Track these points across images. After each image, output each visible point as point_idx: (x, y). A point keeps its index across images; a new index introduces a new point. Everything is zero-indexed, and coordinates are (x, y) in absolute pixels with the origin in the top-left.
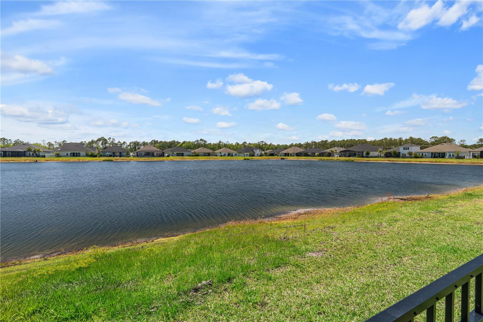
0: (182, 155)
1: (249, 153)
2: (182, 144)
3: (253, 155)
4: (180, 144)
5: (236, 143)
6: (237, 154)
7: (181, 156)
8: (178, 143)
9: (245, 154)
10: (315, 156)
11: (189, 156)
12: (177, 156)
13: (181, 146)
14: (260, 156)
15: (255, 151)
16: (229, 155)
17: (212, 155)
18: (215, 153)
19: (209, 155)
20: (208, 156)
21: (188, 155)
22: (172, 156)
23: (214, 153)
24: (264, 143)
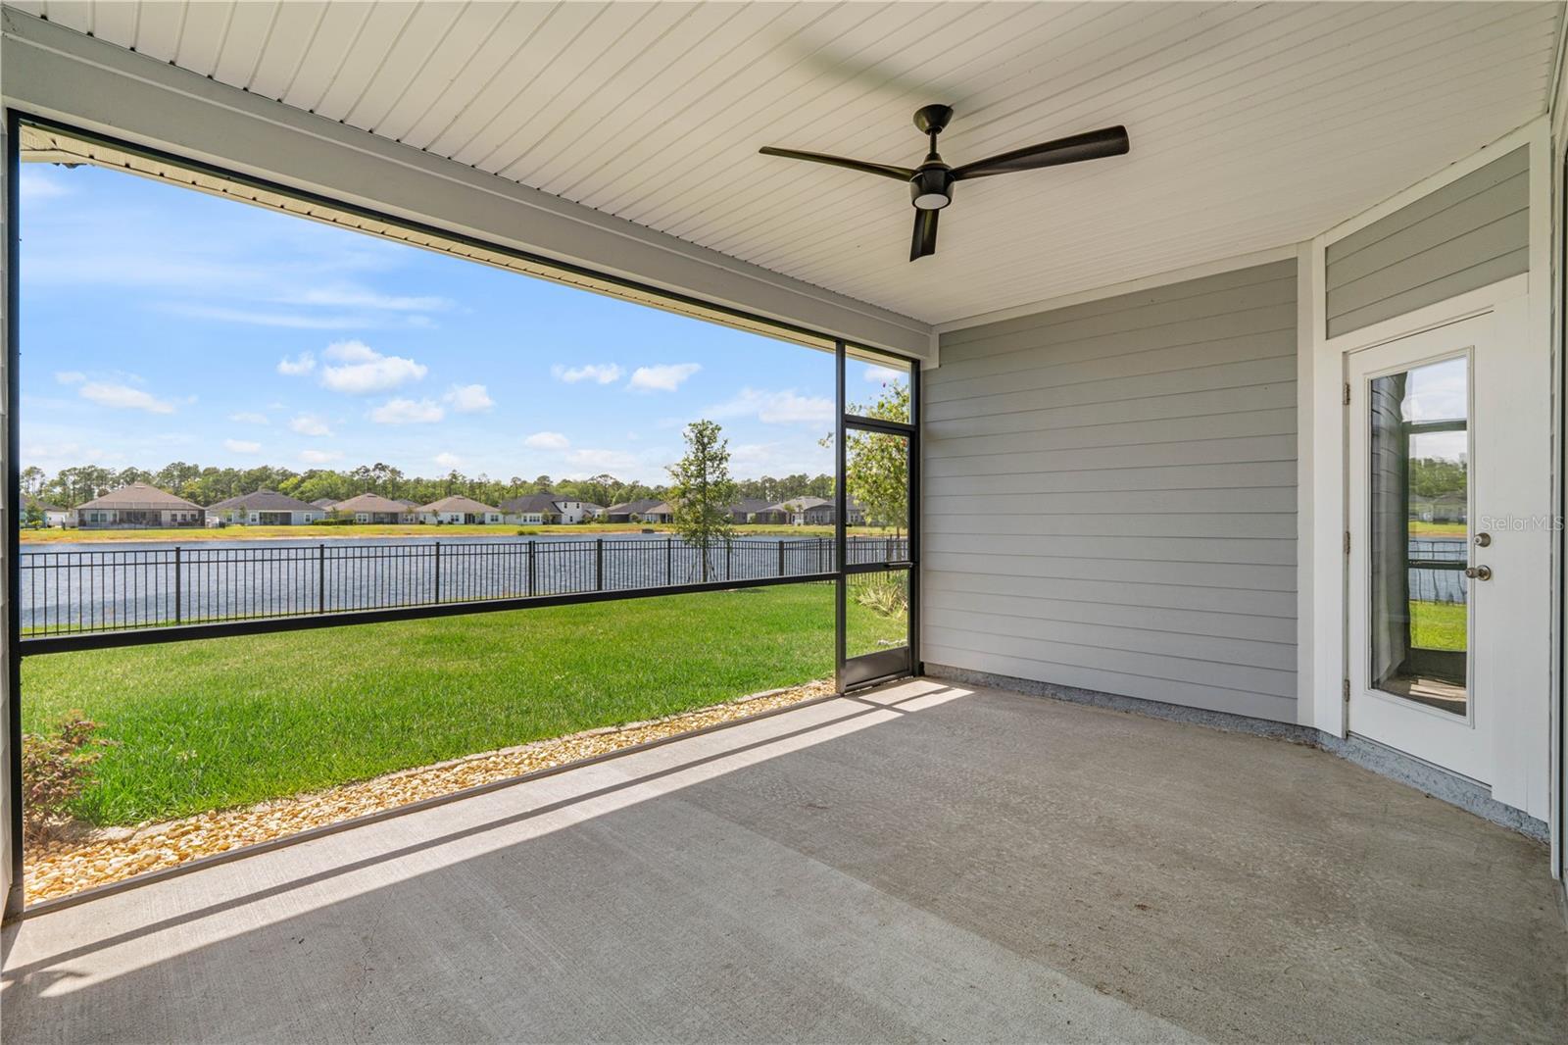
0: (286, 520)
1: (540, 515)
2: (303, 480)
3: (555, 520)
4: (293, 481)
5: (514, 480)
6: (501, 517)
7: (282, 524)
8: (286, 475)
9: (528, 515)
10: (746, 523)
11: (313, 524)
12: (265, 524)
13: (297, 487)
14: (579, 523)
15: (561, 506)
16: (470, 519)
17: (406, 522)
18: (418, 513)
19: (394, 519)
20: (392, 523)
21: (308, 520)
22: (242, 524)
23: (411, 512)
24: (610, 482)
